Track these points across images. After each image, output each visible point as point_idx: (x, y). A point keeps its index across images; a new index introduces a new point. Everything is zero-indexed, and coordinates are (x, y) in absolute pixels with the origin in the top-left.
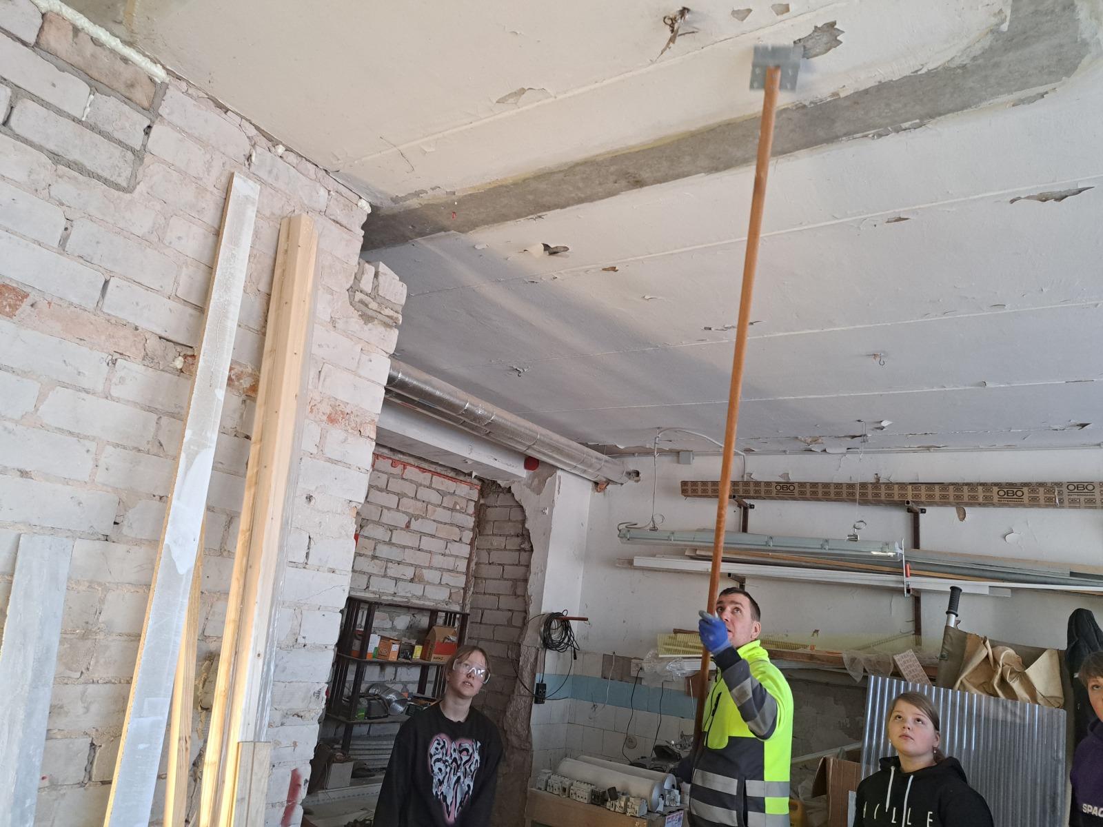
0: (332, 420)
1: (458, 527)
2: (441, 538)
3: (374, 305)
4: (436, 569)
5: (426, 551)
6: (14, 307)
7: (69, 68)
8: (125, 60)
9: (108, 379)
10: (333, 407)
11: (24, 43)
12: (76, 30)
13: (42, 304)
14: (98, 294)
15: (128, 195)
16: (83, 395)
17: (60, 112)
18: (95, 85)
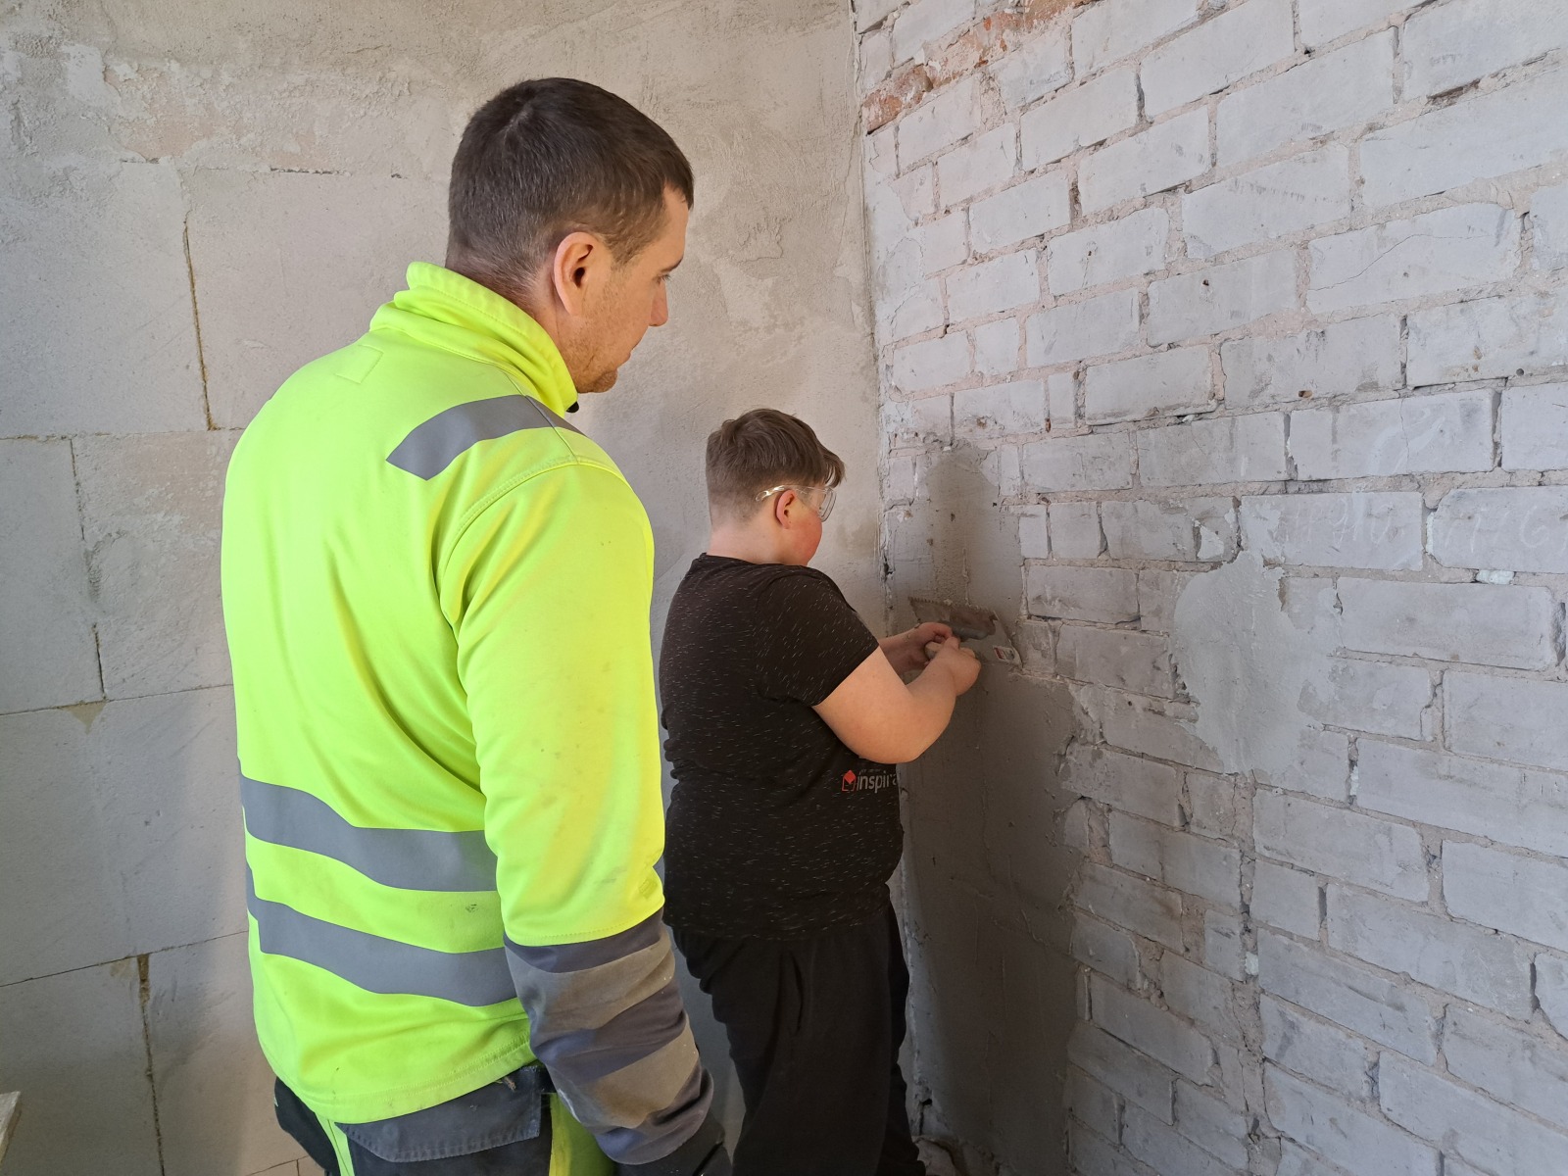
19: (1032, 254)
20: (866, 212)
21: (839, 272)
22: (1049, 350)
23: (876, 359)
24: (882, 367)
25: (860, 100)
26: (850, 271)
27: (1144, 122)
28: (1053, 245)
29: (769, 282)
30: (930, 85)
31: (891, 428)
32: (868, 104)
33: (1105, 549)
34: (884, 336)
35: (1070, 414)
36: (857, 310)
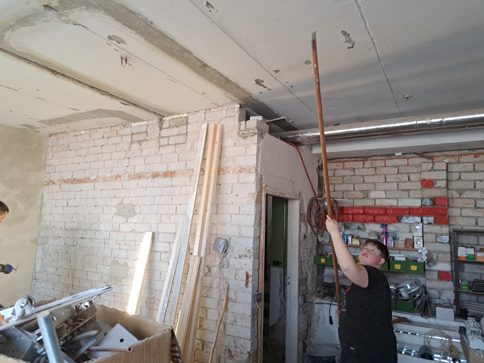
0: (240, 172)
3: (246, 132)
6: (175, 175)
7: (174, 127)
8: (181, 117)
9: (190, 182)
10: (240, 168)
11: (168, 128)
12: (173, 119)
13: (178, 173)
14: (185, 166)
15: (186, 144)
16: (187, 187)
17: (174, 136)
18: (177, 126)
19: (62, 208)
20: (43, 196)
21: (37, 203)
22: (62, 220)
23: (41, 215)
24: (41, 217)
25: (44, 181)
26: (39, 203)
27: (75, 198)
28: (65, 208)
29: (25, 204)
30: (54, 183)
31: (41, 225)
32: (45, 182)
33: (65, 244)
34: (43, 212)
35: (64, 228)
36: (39, 208)
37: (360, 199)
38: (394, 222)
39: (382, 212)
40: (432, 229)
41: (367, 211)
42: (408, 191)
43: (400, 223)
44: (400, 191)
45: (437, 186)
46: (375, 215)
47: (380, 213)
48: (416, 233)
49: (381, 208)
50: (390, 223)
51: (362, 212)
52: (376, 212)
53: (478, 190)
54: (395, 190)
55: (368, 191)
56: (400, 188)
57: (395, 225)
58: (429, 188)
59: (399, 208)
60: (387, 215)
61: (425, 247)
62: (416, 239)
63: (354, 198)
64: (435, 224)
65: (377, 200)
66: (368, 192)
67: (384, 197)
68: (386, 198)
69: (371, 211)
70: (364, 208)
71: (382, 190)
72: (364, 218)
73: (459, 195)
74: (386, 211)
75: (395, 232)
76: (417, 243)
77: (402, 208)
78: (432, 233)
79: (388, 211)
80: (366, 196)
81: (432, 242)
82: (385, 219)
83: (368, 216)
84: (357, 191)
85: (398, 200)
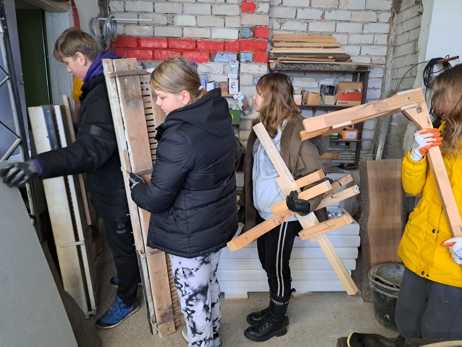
1: (374, 11)
2: (357, 22)
4: (355, 45)
5: (344, 33)
37: (163, 25)
38: (206, 61)
39: (191, 47)
40: (250, 69)
41: (172, 44)
42: (224, 16)
43: (212, 62)
44: (214, 17)
45: (259, 10)
46: (182, 50)
47: (189, 48)
48: (231, 75)
49: (190, 40)
50: (201, 62)
51: (165, 45)
52: (183, 47)
53: (300, 20)
54: (207, 15)
55: (173, 15)
56: (215, 13)
57: (207, 64)
58: (250, 13)
59: (212, 42)
60: (198, 51)
61: (240, 92)
62: (232, 82)
63: (154, 24)
64: (253, 63)
65: (185, 29)
66: (173, 17)
67: (194, 24)
68: (197, 26)
69: (177, 45)
70: (168, 39)
71: (192, 14)
72: (168, 54)
73: (280, 26)
74: (196, 46)
75: (207, 74)
76: (232, 87)
77: (215, 41)
78: (249, 74)
79: (199, 46)
80: (170, 22)
81: (248, 86)
82: (195, 56)
83: (173, 52)
84: (158, 13)
85: (211, 29)
